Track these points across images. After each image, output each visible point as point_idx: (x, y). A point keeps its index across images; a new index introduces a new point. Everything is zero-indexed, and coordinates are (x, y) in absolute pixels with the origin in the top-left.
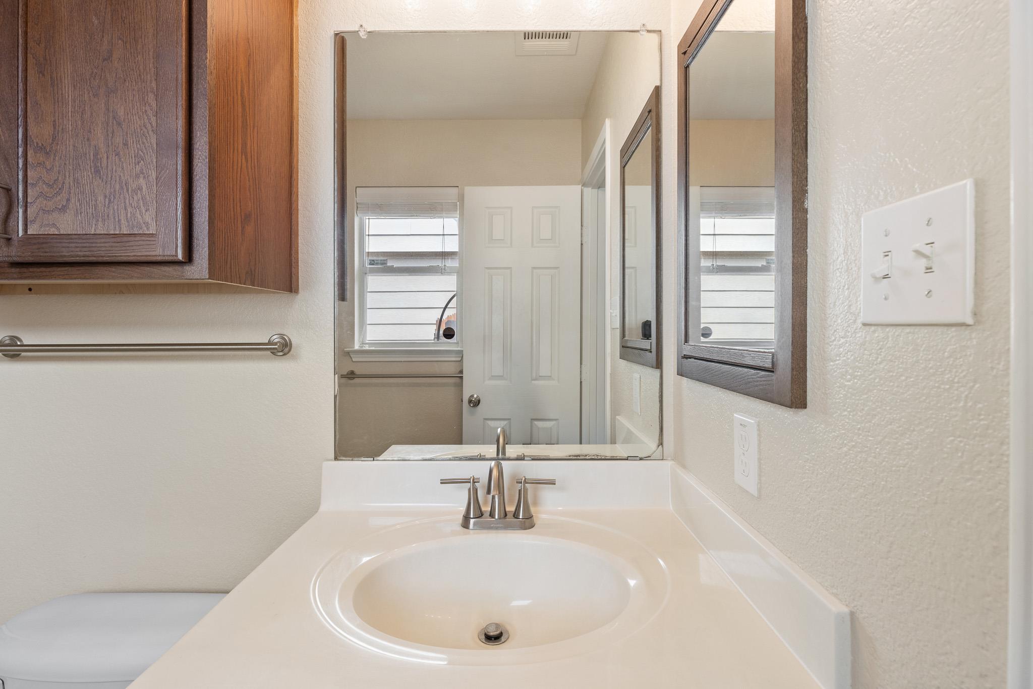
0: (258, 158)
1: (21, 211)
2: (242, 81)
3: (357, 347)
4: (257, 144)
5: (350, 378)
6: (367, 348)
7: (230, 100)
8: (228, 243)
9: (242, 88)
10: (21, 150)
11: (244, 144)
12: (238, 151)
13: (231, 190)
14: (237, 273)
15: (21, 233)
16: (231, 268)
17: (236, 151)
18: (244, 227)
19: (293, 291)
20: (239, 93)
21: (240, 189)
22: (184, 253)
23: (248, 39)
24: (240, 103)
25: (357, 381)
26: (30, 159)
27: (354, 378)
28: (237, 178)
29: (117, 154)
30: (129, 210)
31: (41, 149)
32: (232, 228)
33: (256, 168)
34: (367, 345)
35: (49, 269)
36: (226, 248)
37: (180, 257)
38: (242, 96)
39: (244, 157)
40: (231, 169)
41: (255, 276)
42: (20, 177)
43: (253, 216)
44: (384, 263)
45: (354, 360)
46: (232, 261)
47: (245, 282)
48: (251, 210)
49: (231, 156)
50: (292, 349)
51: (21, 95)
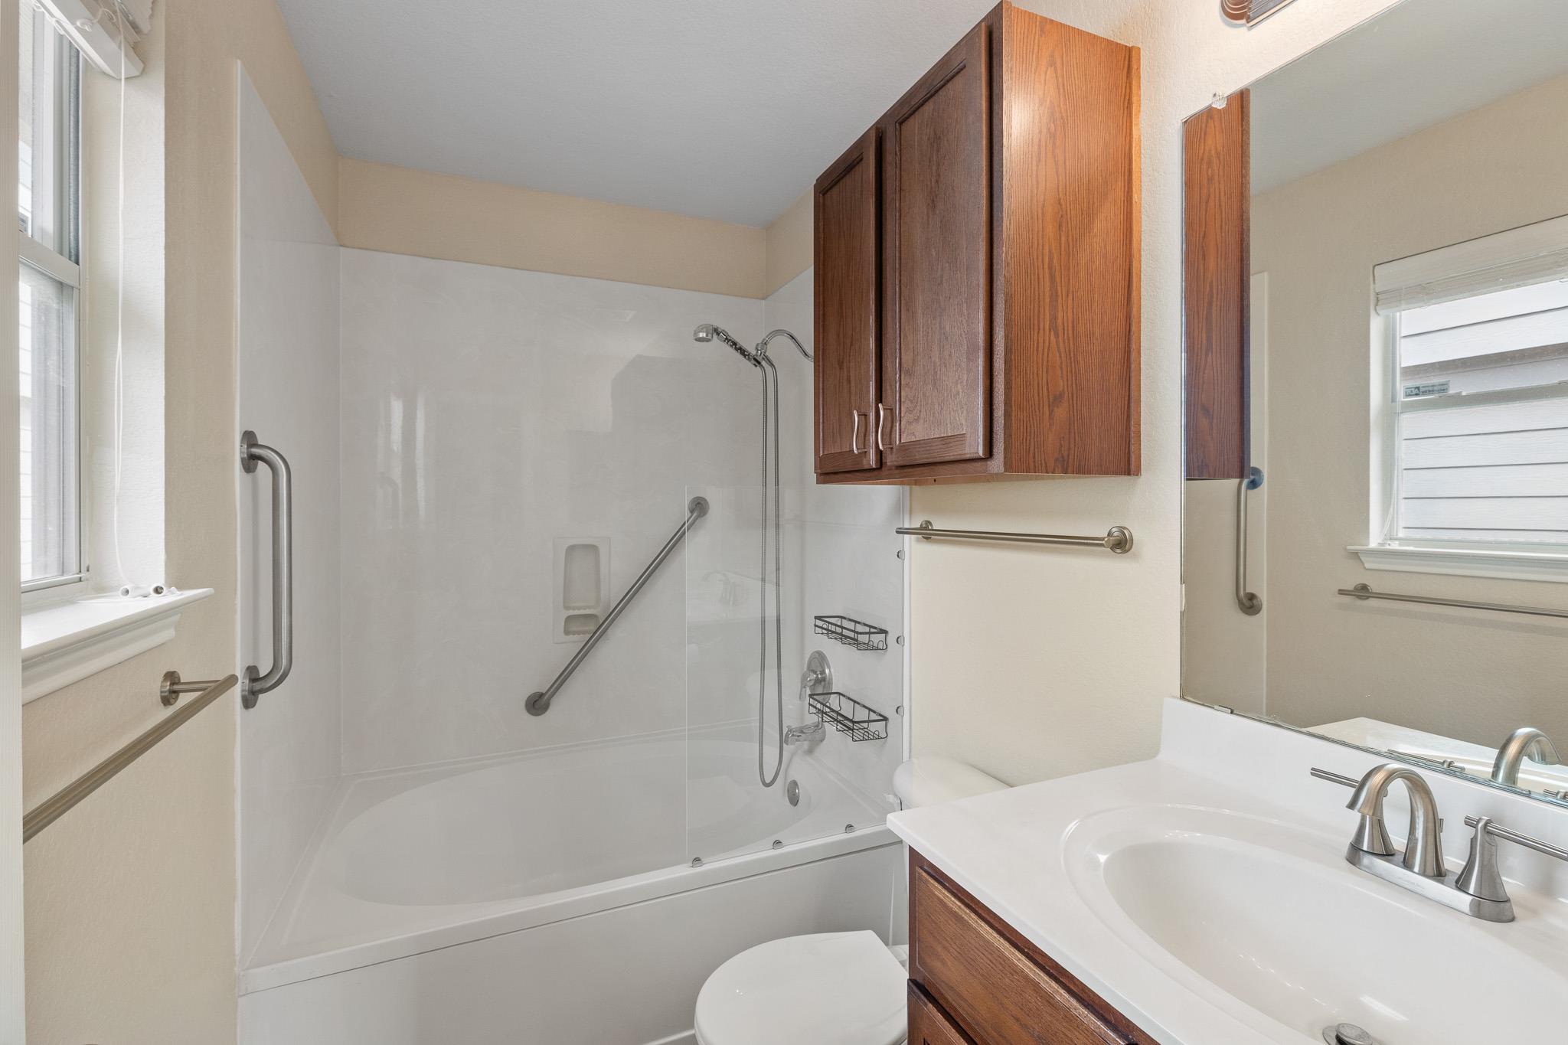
0: (1073, 327)
1: (898, 425)
2: (1050, 251)
3: (1374, 542)
4: (1073, 312)
5: (1360, 597)
6: (1395, 546)
7: (1034, 280)
8: (1031, 432)
9: (1051, 259)
10: (898, 376)
11: (1054, 319)
12: (1044, 330)
13: (1035, 375)
14: (1043, 462)
15: (898, 443)
16: (1034, 457)
17: (1041, 331)
18: (1052, 411)
19: (1132, 473)
20: (1046, 266)
21: (1047, 369)
22: (984, 450)
23: (1059, 200)
24: (1047, 276)
25: (1373, 602)
26: (902, 383)
27: (1368, 598)
28: (1042, 359)
29: (946, 366)
30: (952, 413)
31: (908, 372)
32: (1036, 415)
33: (1071, 339)
34: (1397, 542)
35: (914, 469)
36: (1028, 438)
37: (981, 453)
38: (1050, 268)
39: (1052, 333)
40: (1035, 352)
41: (1068, 462)
42: (897, 398)
43: (1066, 395)
44: (1443, 388)
45: (1367, 565)
46: (1036, 450)
47: (1054, 469)
48: (1063, 390)
49: (1036, 338)
50: (1134, 547)
51: (898, 332)
